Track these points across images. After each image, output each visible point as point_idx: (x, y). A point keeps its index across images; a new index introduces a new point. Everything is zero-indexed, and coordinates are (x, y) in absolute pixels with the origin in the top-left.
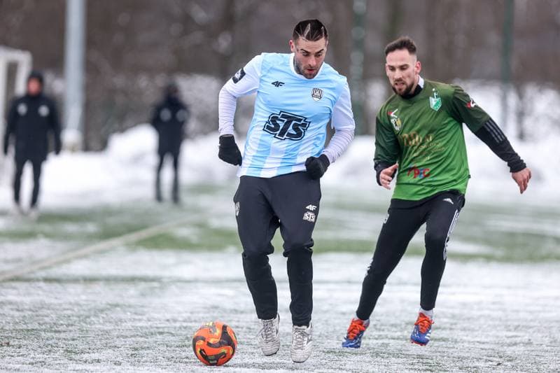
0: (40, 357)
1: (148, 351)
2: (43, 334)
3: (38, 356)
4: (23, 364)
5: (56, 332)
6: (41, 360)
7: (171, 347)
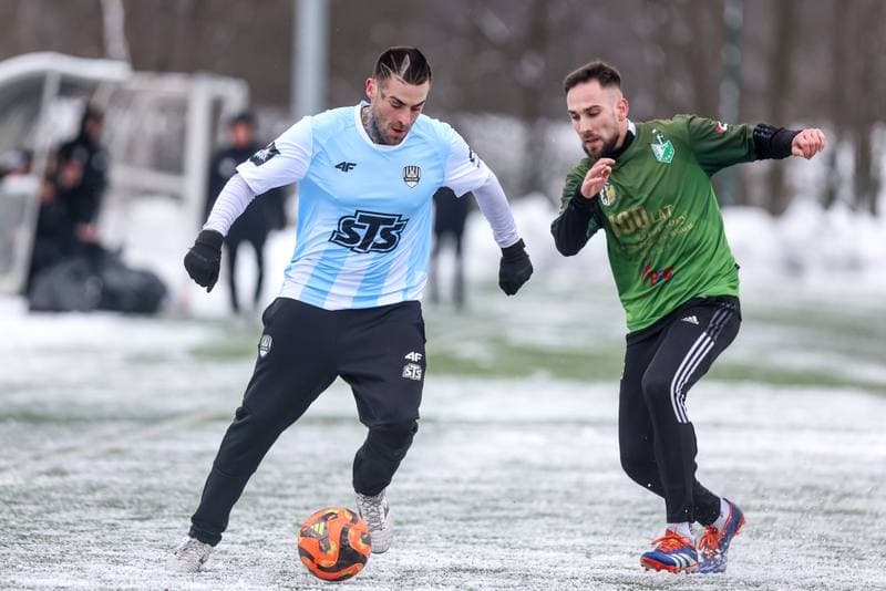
0: (258, 534)
1: (417, 527)
2: (262, 500)
3: (254, 532)
4: (233, 543)
5: (281, 496)
6: (259, 538)
7: (451, 520)
